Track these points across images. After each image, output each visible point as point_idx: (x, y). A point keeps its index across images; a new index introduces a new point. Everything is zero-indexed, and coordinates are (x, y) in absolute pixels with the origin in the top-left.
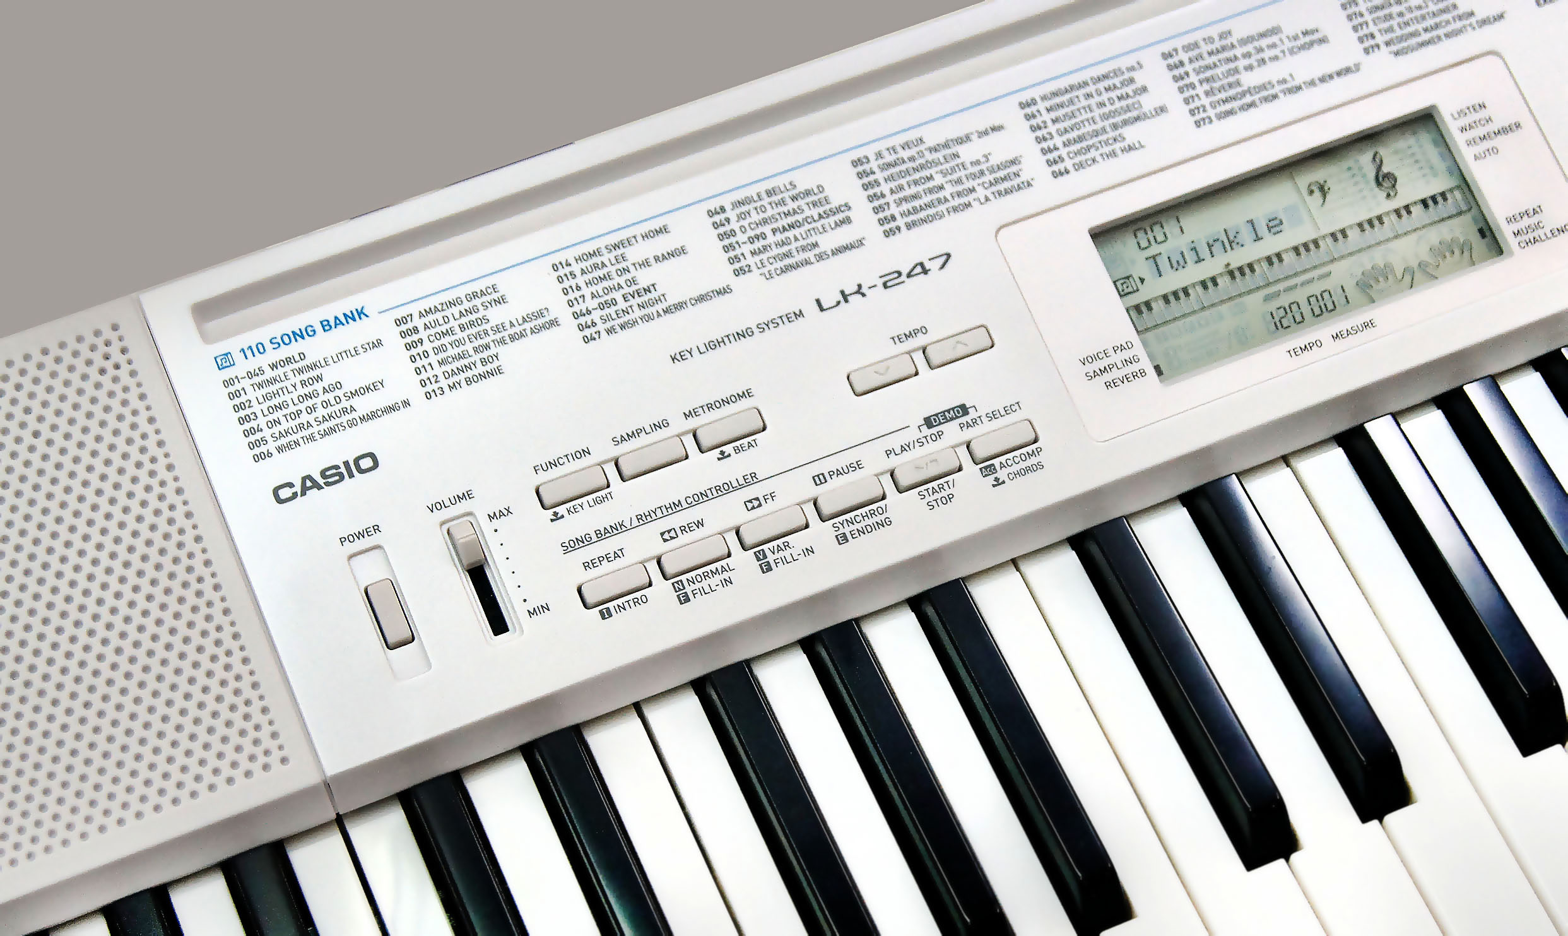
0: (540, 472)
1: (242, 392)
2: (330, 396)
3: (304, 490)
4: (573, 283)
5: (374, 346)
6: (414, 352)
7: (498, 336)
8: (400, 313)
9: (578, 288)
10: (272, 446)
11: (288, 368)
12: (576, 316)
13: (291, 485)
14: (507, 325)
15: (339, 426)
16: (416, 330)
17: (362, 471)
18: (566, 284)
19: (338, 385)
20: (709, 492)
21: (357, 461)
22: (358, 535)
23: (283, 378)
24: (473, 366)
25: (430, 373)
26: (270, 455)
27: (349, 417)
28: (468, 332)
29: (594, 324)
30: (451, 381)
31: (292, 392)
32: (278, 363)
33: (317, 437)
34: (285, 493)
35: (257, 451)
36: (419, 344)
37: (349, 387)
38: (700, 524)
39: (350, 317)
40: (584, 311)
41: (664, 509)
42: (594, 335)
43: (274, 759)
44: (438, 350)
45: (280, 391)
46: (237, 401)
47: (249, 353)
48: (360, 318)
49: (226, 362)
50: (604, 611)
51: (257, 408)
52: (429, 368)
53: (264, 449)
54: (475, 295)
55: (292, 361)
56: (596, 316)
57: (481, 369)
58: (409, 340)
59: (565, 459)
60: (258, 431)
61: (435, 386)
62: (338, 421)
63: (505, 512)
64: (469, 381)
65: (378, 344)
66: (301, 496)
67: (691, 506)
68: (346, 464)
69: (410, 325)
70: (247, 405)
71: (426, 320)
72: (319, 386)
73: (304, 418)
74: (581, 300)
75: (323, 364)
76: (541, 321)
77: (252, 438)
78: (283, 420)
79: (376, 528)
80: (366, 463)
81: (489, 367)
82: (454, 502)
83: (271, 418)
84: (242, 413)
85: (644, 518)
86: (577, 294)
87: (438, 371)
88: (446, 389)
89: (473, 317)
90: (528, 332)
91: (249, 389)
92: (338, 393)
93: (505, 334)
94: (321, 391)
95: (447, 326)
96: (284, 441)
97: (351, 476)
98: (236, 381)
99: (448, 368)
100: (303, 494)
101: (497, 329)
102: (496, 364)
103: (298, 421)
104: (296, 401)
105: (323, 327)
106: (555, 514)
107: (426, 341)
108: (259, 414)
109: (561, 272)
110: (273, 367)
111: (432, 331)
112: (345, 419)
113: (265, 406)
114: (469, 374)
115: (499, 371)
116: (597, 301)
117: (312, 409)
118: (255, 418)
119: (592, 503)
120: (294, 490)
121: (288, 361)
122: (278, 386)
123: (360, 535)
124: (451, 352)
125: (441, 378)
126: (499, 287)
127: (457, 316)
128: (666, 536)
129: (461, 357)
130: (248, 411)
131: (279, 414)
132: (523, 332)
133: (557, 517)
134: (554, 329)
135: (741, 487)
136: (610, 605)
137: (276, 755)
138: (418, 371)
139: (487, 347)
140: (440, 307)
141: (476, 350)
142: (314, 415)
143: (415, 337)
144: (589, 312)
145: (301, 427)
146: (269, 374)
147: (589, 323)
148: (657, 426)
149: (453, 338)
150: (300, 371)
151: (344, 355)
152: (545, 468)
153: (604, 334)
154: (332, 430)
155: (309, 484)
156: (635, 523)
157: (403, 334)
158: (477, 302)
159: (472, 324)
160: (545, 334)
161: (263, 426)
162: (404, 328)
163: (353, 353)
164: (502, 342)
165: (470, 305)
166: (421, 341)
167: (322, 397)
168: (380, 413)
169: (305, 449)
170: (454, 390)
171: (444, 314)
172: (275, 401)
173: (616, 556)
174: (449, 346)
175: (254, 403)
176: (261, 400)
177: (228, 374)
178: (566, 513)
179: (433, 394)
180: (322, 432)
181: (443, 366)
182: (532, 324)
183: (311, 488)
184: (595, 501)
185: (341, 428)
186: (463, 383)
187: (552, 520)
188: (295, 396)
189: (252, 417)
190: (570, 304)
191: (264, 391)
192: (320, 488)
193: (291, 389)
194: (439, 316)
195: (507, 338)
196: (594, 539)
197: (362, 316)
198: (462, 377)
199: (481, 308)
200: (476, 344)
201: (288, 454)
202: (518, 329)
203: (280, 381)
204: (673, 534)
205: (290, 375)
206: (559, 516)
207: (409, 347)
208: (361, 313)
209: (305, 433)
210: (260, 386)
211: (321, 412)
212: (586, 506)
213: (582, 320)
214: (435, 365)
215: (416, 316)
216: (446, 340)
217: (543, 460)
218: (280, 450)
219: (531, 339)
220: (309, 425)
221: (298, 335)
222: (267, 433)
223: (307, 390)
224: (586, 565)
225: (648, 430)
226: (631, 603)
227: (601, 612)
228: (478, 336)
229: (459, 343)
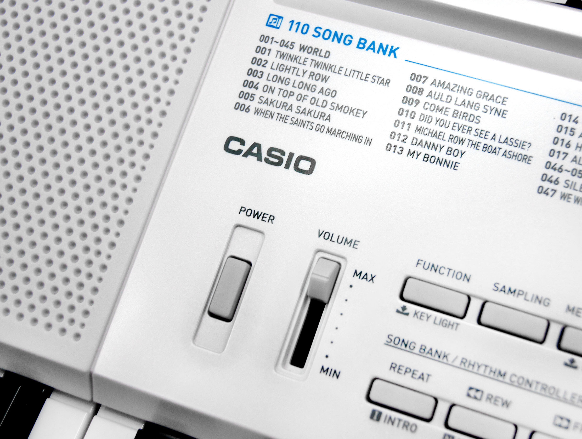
0: (420, 266)
1: (267, 52)
2: (322, 97)
3: (249, 153)
4: (567, 138)
5: (382, 83)
6: (406, 107)
7: (476, 139)
8: (419, 70)
9: (568, 145)
10: (254, 105)
11: (311, 56)
12: (548, 165)
13: (242, 142)
14: (490, 136)
15: (310, 124)
16: (421, 92)
17: (297, 169)
18: (561, 135)
19: (333, 94)
20: (534, 385)
21: (301, 158)
22: (255, 213)
23: (302, 61)
24: (438, 149)
25: (404, 132)
26: (248, 110)
27: (321, 122)
28: (457, 120)
29: (557, 182)
30: (413, 148)
31: (299, 76)
32: (307, 48)
33: (289, 121)
34: (234, 145)
35: (242, 101)
36: (414, 104)
37: (339, 100)
38: (506, 404)
39: (383, 49)
40: (557, 167)
41: (488, 370)
42: (549, 191)
43: (72, 329)
44: (423, 118)
45: (292, 69)
46: (259, 56)
47: (295, 26)
48: (389, 55)
49: (275, 22)
50: (377, 413)
51: (267, 70)
52: (406, 126)
53: (247, 103)
54: (485, 95)
55: (318, 53)
56: (564, 176)
57: (442, 155)
58: (410, 95)
59: (446, 271)
60: (254, 87)
61: (400, 144)
62: (312, 119)
63: (369, 278)
64: (426, 158)
65: (387, 82)
66: (243, 156)
67: (511, 384)
68: (291, 155)
69: (419, 85)
70: (263, 63)
71: (434, 89)
72: (320, 85)
73: (292, 101)
74: (562, 156)
75: (337, 70)
76: (517, 150)
77: (246, 90)
78: (277, 91)
79: (272, 218)
80: (304, 165)
81: (450, 158)
82: (340, 241)
83: (270, 84)
84: (255, 67)
85: (467, 364)
86: (564, 149)
87: (412, 134)
88: (405, 152)
89: (469, 111)
90: (502, 152)
91: (273, 53)
92: (330, 99)
93: (483, 141)
94: (318, 89)
95: (446, 105)
96: (264, 107)
97: (287, 167)
98: (270, 40)
99: (420, 137)
100: (245, 155)
101: (480, 134)
102: (457, 159)
103: (286, 100)
104: (296, 85)
105: (359, 43)
106: (404, 308)
107: (421, 104)
108: (265, 76)
109: (565, 123)
110: (302, 48)
111: (431, 101)
112: (317, 121)
113: (273, 73)
114: (431, 152)
115: (455, 166)
116: (574, 165)
117: (302, 98)
118: (260, 76)
119: (438, 321)
120: (242, 147)
121: (316, 51)
122: (294, 64)
123: (257, 215)
124: (434, 127)
125: (409, 141)
126: (508, 102)
127: (459, 102)
128: (472, 393)
129: (435, 135)
130: (260, 68)
131: (277, 85)
132: (497, 150)
133: (403, 311)
134: (523, 164)
135: (565, 400)
136: (385, 412)
137: (76, 328)
138: (396, 123)
139: (462, 141)
140: (452, 87)
141: (451, 138)
142: (300, 103)
143: (416, 97)
144: (560, 170)
145: (284, 105)
146: (295, 52)
147: (554, 179)
148: (538, 300)
149: (441, 116)
150: (317, 65)
151: (356, 73)
152: (426, 267)
153: (558, 195)
154: (303, 124)
155: (255, 151)
156: (457, 363)
157: (409, 89)
158: (483, 102)
159: (465, 116)
160: (513, 162)
161: (260, 86)
162: (414, 83)
163: (363, 77)
164: (476, 145)
165: (476, 100)
166: (418, 102)
167: (316, 95)
168: (344, 135)
169: (274, 123)
170: (410, 157)
171: (451, 93)
172: (283, 75)
173: (422, 377)
174: (434, 121)
175: (268, 65)
176: (275, 67)
177: (270, 32)
178: (411, 314)
179: (393, 149)
180: (294, 120)
181: (417, 133)
182: (509, 148)
183: (253, 155)
184: (442, 322)
185: (310, 127)
186: (422, 156)
187: (398, 311)
188: (299, 79)
189: (259, 74)
190: (552, 153)
191: (282, 61)
192: (260, 159)
193: (300, 73)
194: (446, 92)
195: (481, 146)
196: (417, 350)
197: (392, 54)
198: (424, 151)
199: (482, 108)
200: (455, 133)
201: (260, 118)
202: (495, 144)
203: (298, 62)
204: (478, 395)
205: (309, 62)
206: (406, 312)
207: (406, 100)
208: (393, 51)
209: (284, 112)
210: (283, 56)
211: (306, 105)
212: (432, 320)
213: (550, 172)
214: (413, 128)
215: (430, 81)
216: (438, 115)
217: (430, 260)
218: (257, 112)
219: (498, 159)
220: (290, 109)
221: (338, 37)
222: (258, 93)
223: (311, 82)
224: (393, 367)
225: (529, 297)
226: (402, 424)
227: (374, 412)
228: (461, 128)
229: (443, 123)
